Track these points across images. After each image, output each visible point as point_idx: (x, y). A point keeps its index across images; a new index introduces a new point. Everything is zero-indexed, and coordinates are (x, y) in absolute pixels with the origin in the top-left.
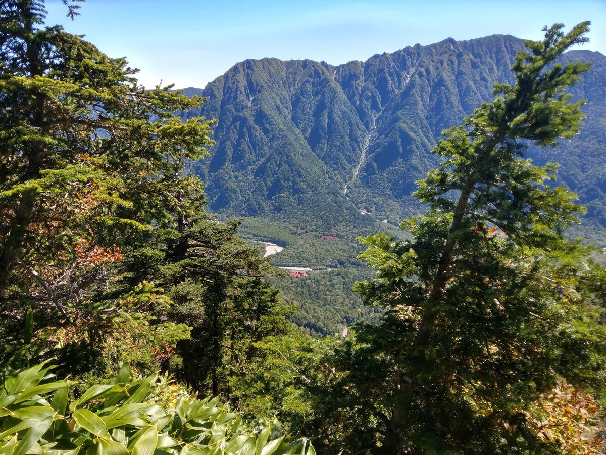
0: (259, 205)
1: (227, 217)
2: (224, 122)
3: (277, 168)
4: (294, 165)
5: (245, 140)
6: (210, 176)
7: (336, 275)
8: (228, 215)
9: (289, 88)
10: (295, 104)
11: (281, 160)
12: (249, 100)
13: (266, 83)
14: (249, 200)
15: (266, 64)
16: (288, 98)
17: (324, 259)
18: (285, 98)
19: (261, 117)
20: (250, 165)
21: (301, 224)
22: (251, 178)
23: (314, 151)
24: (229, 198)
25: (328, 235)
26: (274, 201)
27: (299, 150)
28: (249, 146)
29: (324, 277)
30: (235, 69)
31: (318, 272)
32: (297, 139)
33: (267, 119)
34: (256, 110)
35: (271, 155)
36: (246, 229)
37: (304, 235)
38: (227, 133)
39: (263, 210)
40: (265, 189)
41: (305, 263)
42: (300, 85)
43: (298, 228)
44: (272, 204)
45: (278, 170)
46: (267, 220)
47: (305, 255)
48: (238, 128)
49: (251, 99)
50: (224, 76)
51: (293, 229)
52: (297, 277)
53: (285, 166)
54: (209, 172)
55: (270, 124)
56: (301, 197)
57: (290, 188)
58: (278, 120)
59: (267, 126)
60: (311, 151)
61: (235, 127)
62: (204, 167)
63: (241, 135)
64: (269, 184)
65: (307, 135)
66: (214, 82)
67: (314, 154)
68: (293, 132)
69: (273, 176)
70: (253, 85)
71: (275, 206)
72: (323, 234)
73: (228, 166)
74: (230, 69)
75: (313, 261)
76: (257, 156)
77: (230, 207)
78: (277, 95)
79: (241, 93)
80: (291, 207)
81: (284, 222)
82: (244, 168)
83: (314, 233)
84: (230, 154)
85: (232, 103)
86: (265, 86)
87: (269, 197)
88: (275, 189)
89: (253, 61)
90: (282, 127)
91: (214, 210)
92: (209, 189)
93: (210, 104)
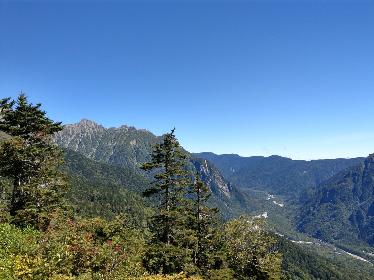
6: (368, 218)
54: (367, 215)
62: (363, 212)
91: (370, 244)
92: (366, 228)
93: (370, 168)
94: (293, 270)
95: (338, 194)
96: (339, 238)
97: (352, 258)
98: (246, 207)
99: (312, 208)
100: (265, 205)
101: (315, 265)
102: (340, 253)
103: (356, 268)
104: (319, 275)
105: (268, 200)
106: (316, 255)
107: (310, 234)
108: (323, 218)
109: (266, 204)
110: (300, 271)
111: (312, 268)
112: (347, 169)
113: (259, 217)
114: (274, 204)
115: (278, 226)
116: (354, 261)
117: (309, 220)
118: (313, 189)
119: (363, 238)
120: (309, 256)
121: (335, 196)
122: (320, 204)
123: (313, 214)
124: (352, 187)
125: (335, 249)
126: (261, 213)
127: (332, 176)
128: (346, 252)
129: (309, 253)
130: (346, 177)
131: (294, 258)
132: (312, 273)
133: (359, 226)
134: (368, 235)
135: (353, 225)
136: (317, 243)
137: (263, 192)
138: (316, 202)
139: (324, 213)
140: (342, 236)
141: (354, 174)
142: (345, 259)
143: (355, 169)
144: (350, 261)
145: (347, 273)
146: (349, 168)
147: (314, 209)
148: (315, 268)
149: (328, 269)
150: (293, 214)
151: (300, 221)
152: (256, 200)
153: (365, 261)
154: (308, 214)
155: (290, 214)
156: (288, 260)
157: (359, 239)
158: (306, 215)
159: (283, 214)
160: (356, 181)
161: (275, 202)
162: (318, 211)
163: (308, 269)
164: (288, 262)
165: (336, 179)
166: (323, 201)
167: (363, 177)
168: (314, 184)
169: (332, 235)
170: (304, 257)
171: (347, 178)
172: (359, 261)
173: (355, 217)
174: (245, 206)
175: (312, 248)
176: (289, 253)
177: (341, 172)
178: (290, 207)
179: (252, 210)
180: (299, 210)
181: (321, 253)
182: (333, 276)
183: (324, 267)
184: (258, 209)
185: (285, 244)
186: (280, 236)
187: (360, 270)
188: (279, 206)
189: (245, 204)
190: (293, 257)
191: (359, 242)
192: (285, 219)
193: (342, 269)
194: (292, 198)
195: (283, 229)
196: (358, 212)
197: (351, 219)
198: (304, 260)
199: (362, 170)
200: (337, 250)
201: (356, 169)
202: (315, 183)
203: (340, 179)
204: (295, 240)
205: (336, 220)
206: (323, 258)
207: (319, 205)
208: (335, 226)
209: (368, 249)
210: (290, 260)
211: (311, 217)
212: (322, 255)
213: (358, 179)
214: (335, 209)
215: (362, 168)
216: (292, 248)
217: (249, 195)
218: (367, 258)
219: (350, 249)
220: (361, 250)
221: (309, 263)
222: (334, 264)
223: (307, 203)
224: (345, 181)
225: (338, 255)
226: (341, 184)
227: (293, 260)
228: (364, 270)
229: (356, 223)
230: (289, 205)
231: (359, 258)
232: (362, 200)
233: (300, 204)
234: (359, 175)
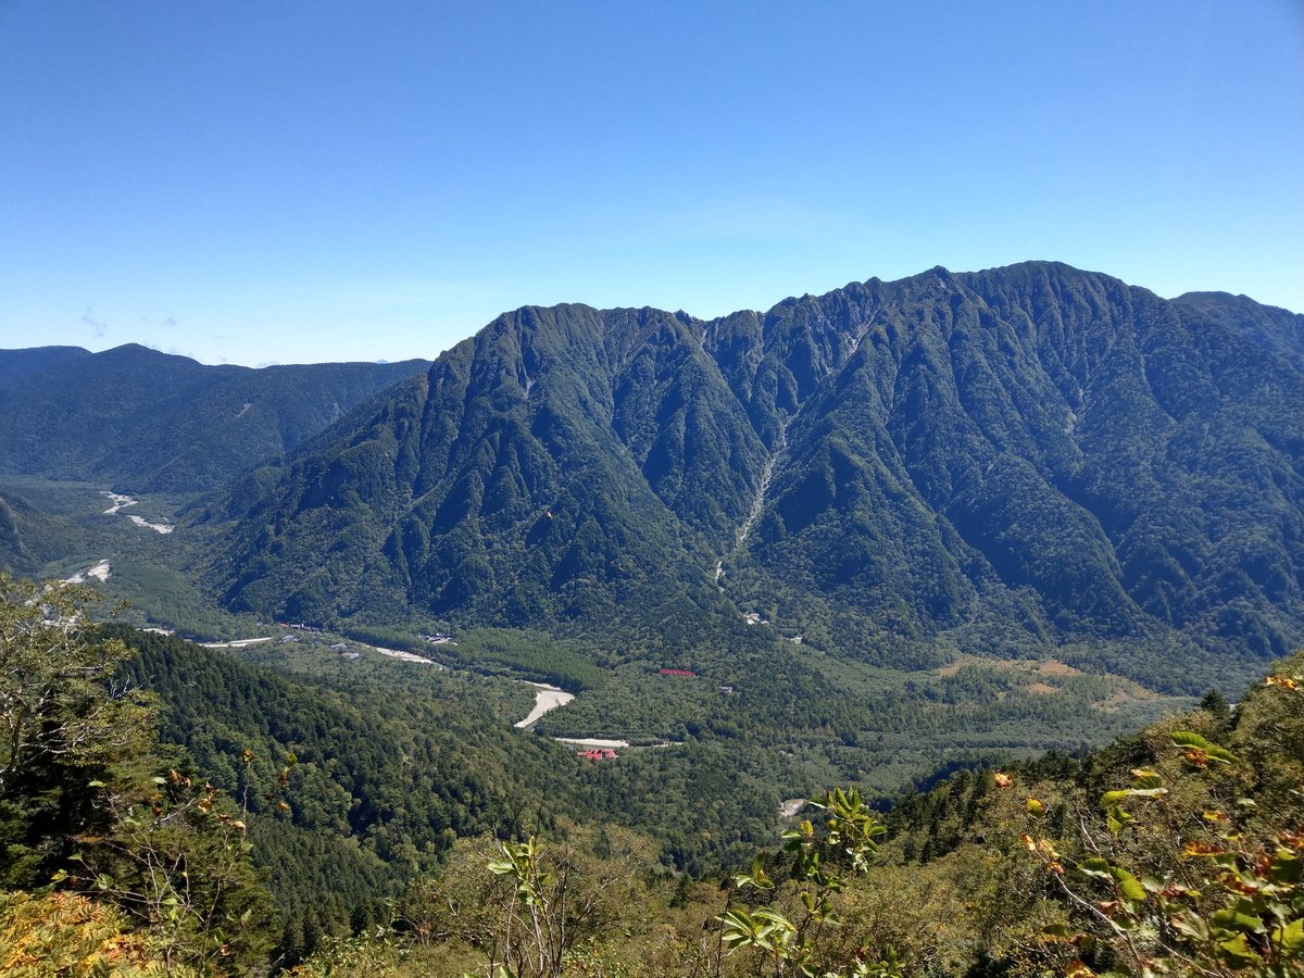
0: (533, 602)
1: (464, 628)
2: (470, 430)
3: (574, 526)
4: (610, 519)
5: (510, 467)
6: (433, 541)
7: (678, 756)
8: (466, 623)
9: (610, 365)
10: (620, 396)
11: (583, 509)
12: (525, 386)
13: (561, 354)
14: (511, 592)
15: (562, 315)
16: (606, 383)
17: (656, 721)
18: (600, 384)
19: (545, 422)
20: (520, 519)
21: (619, 643)
22: (519, 545)
23: (655, 491)
24: (469, 588)
25: (673, 668)
26: (564, 594)
27: (622, 487)
28: (518, 480)
29: (651, 762)
30: (498, 325)
31: (641, 749)
32: (622, 465)
33: (558, 427)
34: (538, 408)
35: (562, 498)
36: (498, 655)
37: (621, 667)
38: (474, 454)
39: (540, 613)
40: (547, 568)
41: (617, 729)
42: (631, 358)
43: (610, 652)
44: (561, 600)
45: (577, 530)
46: (547, 635)
47: (617, 713)
48: (498, 443)
49: (529, 384)
50: (475, 339)
51: (600, 653)
52: (593, 761)
53: (591, 522)
54: (433, 533)
55: (564, 435)
56: (621, 585)
57: (600, 566)
58: (581, 427)
59: (559, 440)
60: (650, 490)
61: (492, 442)
62: (422, 524)
63: (503, 458)
64: (556, 558)
65: (643, 458)
66: (454, 350)
67: (656, 497)
68: (613, 452)
69: (565, 542)
70: (534, 357)
71: (565, 604)
72: (663, 666)
73: (473, 520)
74: (488, 326)
75: (635, 725)
76: (534, 499)
77: (472, 606)
78: (584, 377)
79: (508, 373)
80: (600, 607)
81: (583, 638)
82: (506, 524)
83: (644, 663)
84: (478, 495)
85: (489, 393)
86: (558, 360)
87: (555, 586)
88: (569, 567)
89: (536, 309)
90: (589, 441)
91: (436, 614)
92: (429, 568)
93: (443, 394)
94: (210, 736)
95: (352, 477)
96: (356, 611)
97: (388, 662)
98: (16, 550)
99: (271, 529)
100: (98, 535)
101: (281, 705)
102: (357, 655)
103: (399, 686)
104: (295, 732)
105: (109, 516)
106: (283, 674)
107: (265, 611)
108: (306, 557)
109: (103, 531)
110: (234, 734)
111: (274, 716)
112: (379, 396)
113: (77, 579)
114: (136, 527)
115: (154, 602)
116: (395, 667)
117: (263, 567)
118: (276, 463)
119: (420, 598)
120: (262, 683)
121: (345, 485)
122: (297, 512)
123: (276, 548)
124: (394, 453)
125: (342, 645)
126: (84, 564)
127: (334, 419)
128: (373, 649)
129: (261, 672)
130: (376, 421)
131: (212, 698)
132: (273, 729)
133: (410, 567)
134: (433, 589)
135: (395, 566)
136: (289, 636)
137: (90, 486)
138: (285, 505)
139: (310, 539)
140: (363, 602)
141: (400, 413)
142: (369, 668)
143: (402, 398)
144: (386, 671)
145: (374, 707)
146: (386, 393)
147: (278, 532)
148: (281, 716)
149: (321, 708)
150: (207, 556)
151: (232, 576)
152: (60, 519)
153: (423, 661)
154: (259, 548)
155: (195, 556)
156: (192, 709)
157: (409, 604)
158: (252, 551)
159: (171, 559)
160: (403, 434)
161: (138, 520)
162: (292, 534)
163: (259, 722)
164: (191, 716)
165: (347, 430)
166: (307, 502)
167: (424, 421)
168: (279, 451)
169: (334, 605)
170: (248, 689)
171: (378, 426)
172: (406, 665)
173: (400, 543)
174: (10, 546)
175: (274, 654)
176: (195, 687)
177: (363, 406)
178: (194, 531)
179: (45, 559)
180: (227, 538)
181: (299, 665)
182: (336, 724)
183: (308, 704)
184: (71, 551)
185: (180, 658)
186: (160, 637)
187: (409, 688)
188: (155, 532)
189: (14, 540)
190: (207, 695)
191: (409, 613)
192: (179, 576)
193: (360, 699)
194: (203, 499)
195: (172, 609)
196: (409, 526)
197: (389, 549)
198: (247, 697)
199: (421, 401)
200: (350, 648)
201: (405, 397)
202: (280, 445)
203: (360, 430)
204: (214, 641)
205: (345, 559)
206: (307, 680)
207: (292, 518)
208: (344, 576)
209: (430, 628)
210: (197, 709)
211: (267, 557)
212: (303, 670)
213: (410, 428)
214: (344, 522)
215: (422, 394)
216: (204, 669)
217: (29, 502)
218: (430, 651)
219: (383, 636)
220: (413, 633)
221: (264, 705)
222: (339, 690)
223: (254, 513)
224: (373, 435)
225: (351, 662)
226: (363, 443)
227: (210, 704)
228: (418, 688)
229: (403, 557)
230: (192, 525)
231: (406, 656)
232: (419, 489)
233: (232, 518)
234: (413, 416)
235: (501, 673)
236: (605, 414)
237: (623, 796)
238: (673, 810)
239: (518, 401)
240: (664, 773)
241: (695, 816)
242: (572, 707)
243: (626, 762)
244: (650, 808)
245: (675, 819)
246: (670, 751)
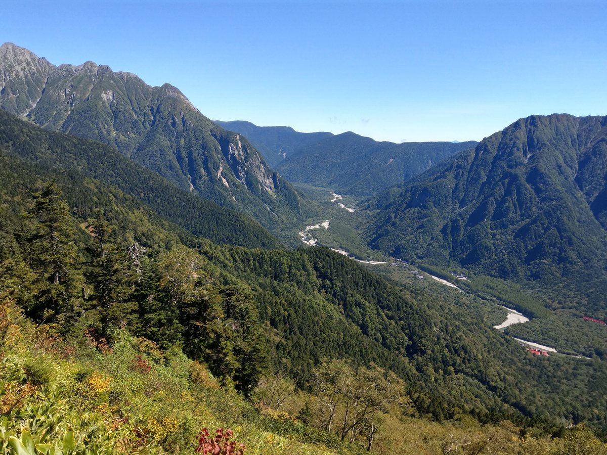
0: (513, 267)
1: (475, 274)
2: (492, 177)
3: (543, 232)
4: (565, 231)
5: (511, 198)
6: (466, 230)
7: (586, 365)
8: (476, 272)
9: (579, 146)
10: (582, 164)
11: (549, 223)
12: (526, 156)
13: (550, 141)
14: (502, 261)
15: (554, 120)
16: (575, 157)
17: (576, 343)
18: (571, 157)
19: (535, 176)
20: (512, 224)
21: (560, 298)
22: (510, 238)
23: (597, 218)
24: (480, 255)
25: (591, 317)
26: (532, 266)
27: (576, 215)
28: (514, 205)
29: (569, 363)
30: (516, 125)
31: (564, 355)
32: (577, 202)
33: (542, 178)
34: (531, 168)
35: (538, 216)
36: (490, 290)
37: (559, 310)
38: (493, 189)
39: (516, 274)
40: (524, 252)
41: (550, 341)
42: (593, 144)
43: (554, 301)
44: (529, 269)
45: (544, 234)
46: (519, 286)
47: (552, 333)
48: (506, 185)
49: (529, 156)
50: (503, 132)
51: (548, 301)
52: (534, 354)
53: (553, 231)
54: (466, 226)
55: (544, 184)
56: (567, 267)
57: (555, 255)
58: (556, 180)
59: (541, 186)
60: (593, 218)
61: (503, 184)
62: (461, 221)
63: (508, 192)
64: (530, 247)
65: (592, 199)
66: (491, 137)
67: (596, 222)
68: (573, 194)
69: (536, 239)
70: (534, 141)
71: (532, 272)
72: (586, 315)
73: (487, 222)
74: (511, 125)
75: (562, 342)
76: (522, 215)
77: (481, 264)
78: (561, 153)
79: (518, 149)
80: (552, 277)
81: (539, 291)
82: (504, 226)
83: (574, 311)
84: (491, 210)
85: (506, 159)
86: (548, 143)
87: (527, 261)
88: (536, 253)
89: (539, 117)
90: (559, 188)
91: (462, 265)
92: (462, 243)
93: (481, 159)
94: (354, 299)
95: (432, 196)
96: (424, 257)
97: (436, 283)
98: (298, 212)
99: (393, 215)
101: (384, 293)
102: (422, 277)
103: (440, 295)
104: (388, 305)
105: (332, 203)
106: (388, 280)
107: (386, 251)
108: (406, 230)
109: (329, 209)
110: (363, 300)
111: (380, 297)
112: (450, 159)
113: (317, 226)
114: (341, 208)
115: (343, 240)
116: (439, 286)
117: (387, 232)
118: (399, 187)
119: (455, 256)
120: (377, 282)
121: (427, 199)
122: (405, 209)
123: (394, 224)
124: (453, 186)
125: (416, 271)
126: (321, 221)
127: (428, 168)
128: (430, 276)
129: (378, 277)
130: (446, 170)
131: (356, 283)
132: (379, 302)
133: (453, 241)
134: (462, 253)
135: (445, 239)
136: (394, 263)
137: (327, 190)
138: (400, 206)
139: (409, 222)
140: (428, 254)
141: (459, 167)
142: (427, 284)
143: (461, 160)
144: (434, 287)
145: (425, 303)
146: (454, 157)
147: (395, 217)
148: (383, 297)
149: (400, 298)
150: (366, 223)
151: (374, 233)
152: (315, 202)
153: (453, 286)
154: (387, 223)
155: (361, 223)
156: (348, 286)
157: (450, 258)
158: (384, 224)
159: (352, 223)
160: (459, 177)
161: (342, 205)
162: (401, 219)
163: (374, 298)
164: (348, 289)
165: (433, 174)
166: (410, 205)
167: (470, 171)
168: (402, 180)
169: (415, 253)
170: (371, 283)
171: (447, 173)
172: (444, 286)
173: (449, 229)
174: (297, 211)
175: (386, 270)
176: (351, 278)
177: (442, 163)
178: (362, 212)
179: (308, 217)
180: (375, 217)
181: (396, 277)
182: (406, 306)
183: (395, 295)
184: (317, 215)
185: (347, 265)
186: (341, 255)
187: (444, 298)
188: (347, 211)
189: (298, 208)
190: (355, 282)
191: (449, 262)
192: (354, 231)
193: (419, 297)
194: (367, 199)
195: (349, 244)
196: (455, 221)
197: (444, 231)
198: (370, 286)
199: (470, 162)
200: (420, 274)
201: (463, 160)
202: (403, 178)
203: (439, 174)
204: (363, 260)
205: (423, 233)
206: (397, 284)
207: (403, 211)
208: (421, 240)
209: (458, 271)
210: (350, 287)
211: (389, 228)
212: (397, 279)
213: (462, 175)
214: (425, 216)
215: (471, 159)
216: (355, 271)
217: (305, 194)
218: (456, 282)
219: (436, 271)
220: (450, 272)
221: (377, 291)
222: (410, 291)
223: (387, 207)
224: (444, 177)
225: (419, 280)
226: (439, 180)
227: (356, 286)
228: (448, 298)
229: (450, 236)
230: (362, 210)
231: (445, 282)
232: (462, 204)
233: (378, 209)
234: (465, 169)
235: (491, 300)
236: (572, 174)
237: (548, 376)
238: (577, 392)
239: (521, 164)
240: (575, 371)
241: (591, 399)
242: (527, 325)
243: (553, 360)
244: (563, 387)
245: (577, 397)
246: (582, 361)
